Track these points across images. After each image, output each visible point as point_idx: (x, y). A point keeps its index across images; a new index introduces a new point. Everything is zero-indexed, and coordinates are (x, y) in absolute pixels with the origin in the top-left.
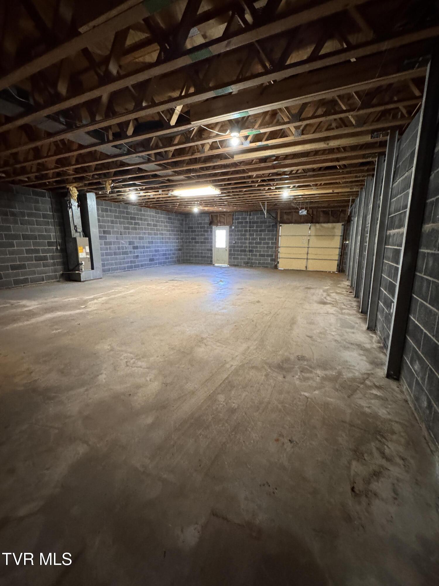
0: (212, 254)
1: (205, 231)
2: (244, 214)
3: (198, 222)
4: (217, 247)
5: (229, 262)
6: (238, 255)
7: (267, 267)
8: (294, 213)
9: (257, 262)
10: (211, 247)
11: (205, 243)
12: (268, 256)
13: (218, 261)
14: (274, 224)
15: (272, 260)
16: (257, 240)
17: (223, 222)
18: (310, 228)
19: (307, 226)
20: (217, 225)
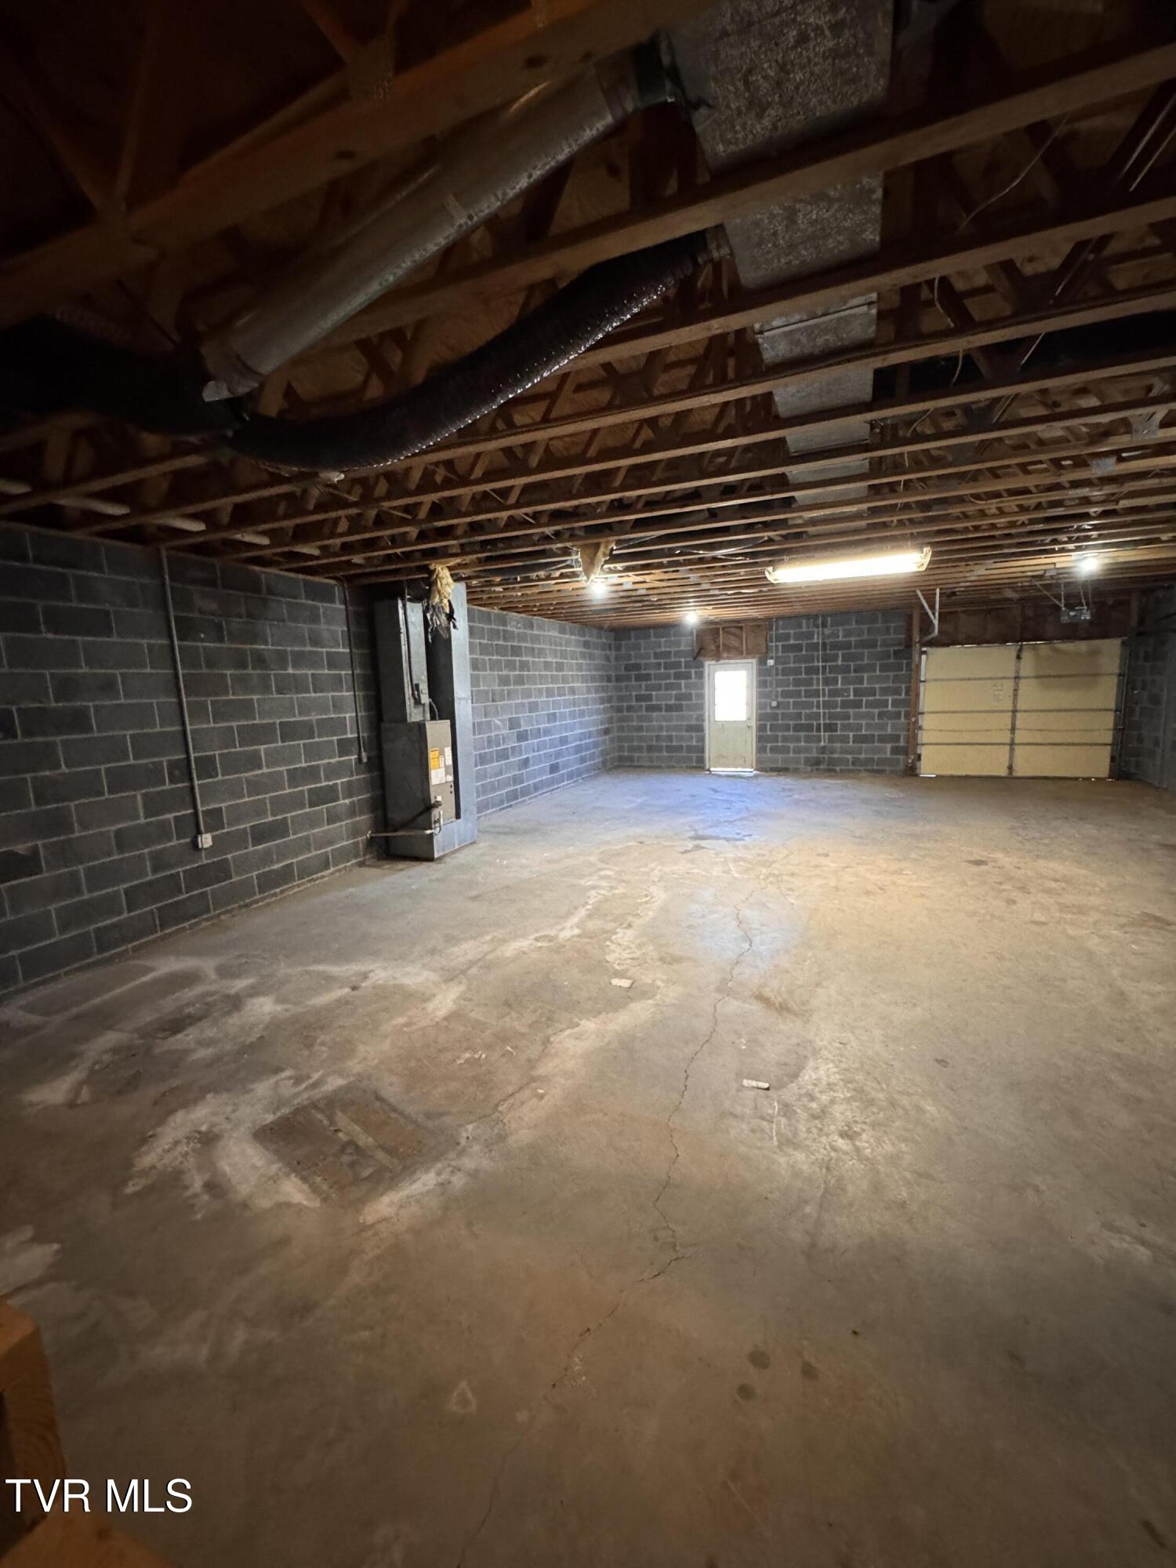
0: (702, 739)
1: (678, 676)
2: (804, 625)
3: (658, 650)
4: (717, 719)
5: (759, 761)
6: (785, 739)
7: (883, 771)
8: (962, 615)
9: (849, 757)
10: (701, 718)
11: (679, 708)
12: (883, 739)
13: (722, 760)
14: (901, 648)
15: (895, 751)
16: (849, 696)
17: (736, 649)
18: (1019, 657)
19: (1010, 650)
20: (717, 656)
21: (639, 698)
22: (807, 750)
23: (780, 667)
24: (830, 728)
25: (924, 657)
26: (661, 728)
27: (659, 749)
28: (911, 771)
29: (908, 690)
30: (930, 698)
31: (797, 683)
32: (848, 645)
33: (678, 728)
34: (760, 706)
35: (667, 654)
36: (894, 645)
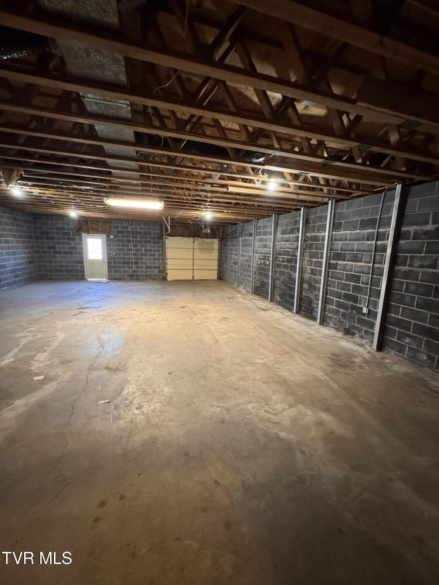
0: (83, 267)
1: (69, 239)
2: (125, 224)
3: (58, 226)
4: (89, 258)
5: (109, 276)
6: (120, 267)
7: (155, 279)
8: (178, 227)
9: (144, 274)
10: (82, 258)
11: (71, 253)
12: (155, 268)
13: (93, 275)
14: (160, 236)
15: (159, 272)
16: (143, 251)
17: (97, 230)
18: (194, 242)
19: (191, 239)
20: (88, 232)
21: (49, 248)
22: (129, 271)
23: (116, 239)
24: (136, 263)
25: (167, 240)
26: (62, 262)
27: (62, 271)
28: (165, 279)
29: (162, 251)
30: (169, 253)
31: (123, 245)
32: (141, 233)
33: (70, 262)
34: (108, 254)
35: (63, 229)
36: (157, 234)
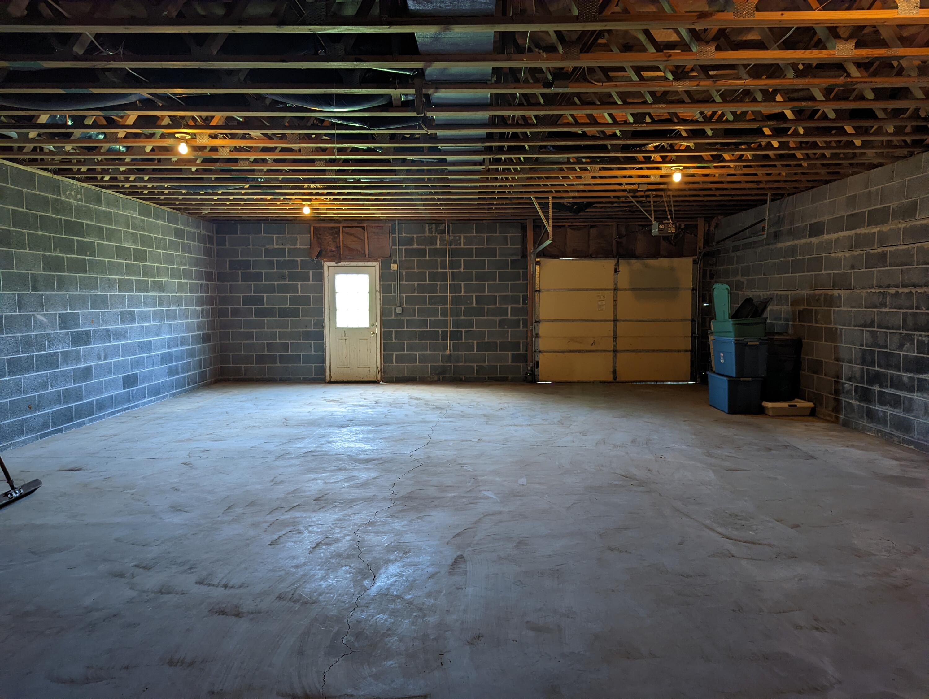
0: (322, 348)
4: (338, 325)
6: (411, 347)
9: (474, 365)
10: (321, 324)
11: (295, 313)
14: (517, 258)
15: (516, 358)
17: (358, 251)
18: (616, 271)
19: (609, 264)
20: (338, 257)
21: (247, 301)
22: (434, 359)
23: (404, 272)
24: (455, 335)
25: (538, 267)
28: (532, 378)
29: (525, 299)
31: (421, 289)
32: (468, 253)
34: (384, 312)
35: (282, 252)
36: (512, 255)
